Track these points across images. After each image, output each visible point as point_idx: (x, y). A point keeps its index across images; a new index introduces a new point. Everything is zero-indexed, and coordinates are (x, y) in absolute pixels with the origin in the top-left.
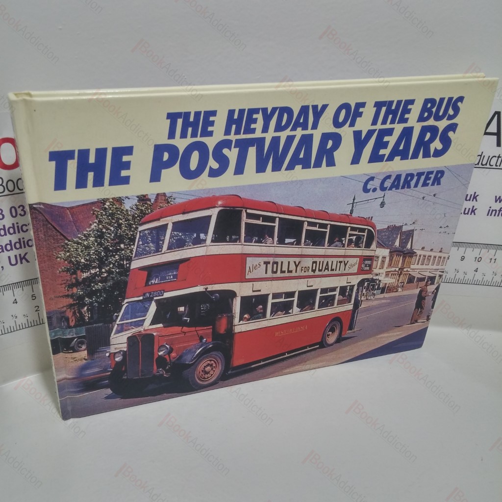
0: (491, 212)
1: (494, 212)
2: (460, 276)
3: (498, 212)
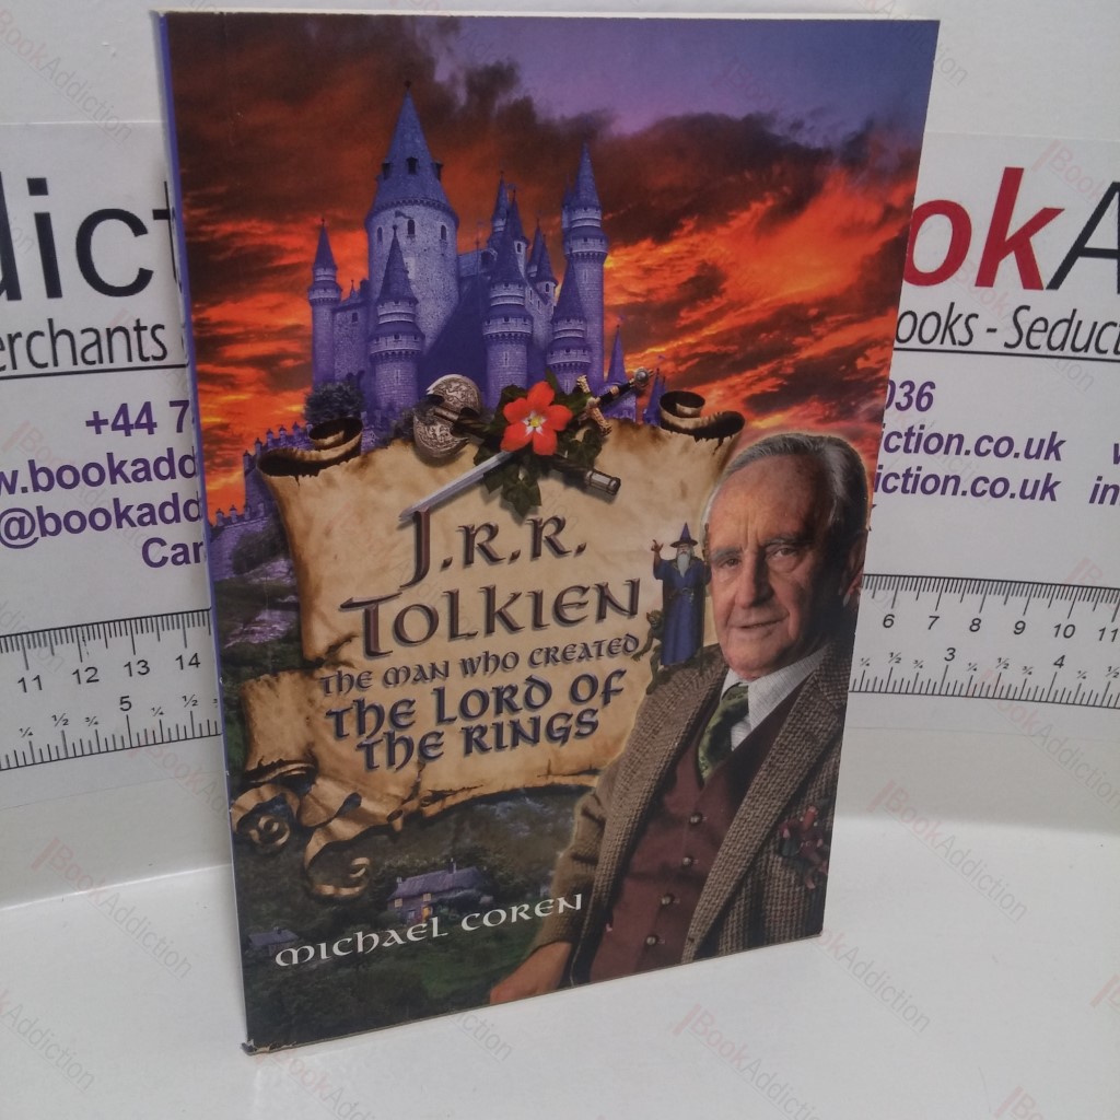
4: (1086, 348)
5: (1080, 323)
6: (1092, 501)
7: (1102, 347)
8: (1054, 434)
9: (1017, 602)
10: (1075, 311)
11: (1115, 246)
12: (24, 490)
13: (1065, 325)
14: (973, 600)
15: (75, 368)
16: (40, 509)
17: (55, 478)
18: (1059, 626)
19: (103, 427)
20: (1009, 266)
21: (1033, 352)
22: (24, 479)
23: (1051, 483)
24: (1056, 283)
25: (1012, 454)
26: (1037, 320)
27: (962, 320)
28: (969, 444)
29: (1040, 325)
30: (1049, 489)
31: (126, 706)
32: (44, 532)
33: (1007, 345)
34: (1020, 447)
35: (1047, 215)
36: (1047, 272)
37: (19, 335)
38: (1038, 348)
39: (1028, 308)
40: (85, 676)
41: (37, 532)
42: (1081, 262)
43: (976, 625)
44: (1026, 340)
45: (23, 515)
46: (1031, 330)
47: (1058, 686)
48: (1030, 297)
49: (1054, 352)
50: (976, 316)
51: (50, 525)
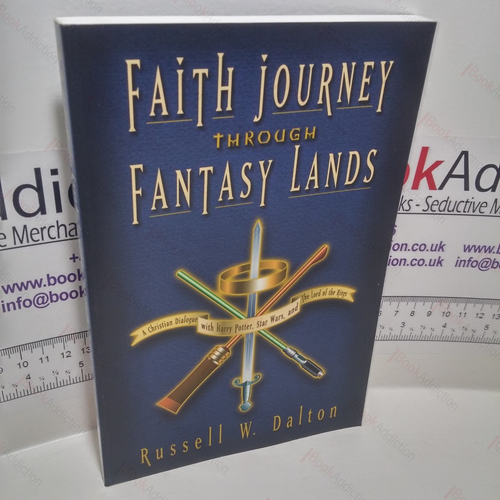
0: (459, 263)
1: (463, 262)
2: (427, 332)
3: (467, 262)
4: (453, 210)
5: (450, 201)
6: (456, 266)
7: (459, 210)
8: (441, 242)
9: (428, 304)
10: (448, 197)
11: (463, 174)
12: (45, 286)
13: (445, 202)
14: (411, 304)
15: (66, 238)
16: (50, 292)
17: (57, 280)
18: (444, 313)
19: (76, 260)
20: (424, 182)
21: (433, 213)
22: (45, 282)
23: (440, 260)
24: (441, 188)
25: (426, 250)
26: (434, 201)
27: (406, 202)
28: (410, 247)
29: (436, 203)
30: (440, 262)
31: (81, 365)
32: (52, 301)
33: (423, 210)
34: (429, 247)
35: (438, 164)
36: (438, 184)
37: (45, 227)
38: (435, 211)
39: (431, 197)
40: (65, 355)
41: (49, 301)
42: (451, 179)
43: (413, 313)
44: (430, 209)
45: (43, 295)
46: (432, 205)
47: (444, 335)
48: (432, 193)
49: (441, 212)
50: (412, 200)
51: (54, 298)
